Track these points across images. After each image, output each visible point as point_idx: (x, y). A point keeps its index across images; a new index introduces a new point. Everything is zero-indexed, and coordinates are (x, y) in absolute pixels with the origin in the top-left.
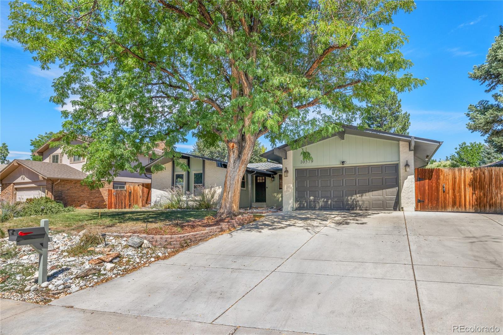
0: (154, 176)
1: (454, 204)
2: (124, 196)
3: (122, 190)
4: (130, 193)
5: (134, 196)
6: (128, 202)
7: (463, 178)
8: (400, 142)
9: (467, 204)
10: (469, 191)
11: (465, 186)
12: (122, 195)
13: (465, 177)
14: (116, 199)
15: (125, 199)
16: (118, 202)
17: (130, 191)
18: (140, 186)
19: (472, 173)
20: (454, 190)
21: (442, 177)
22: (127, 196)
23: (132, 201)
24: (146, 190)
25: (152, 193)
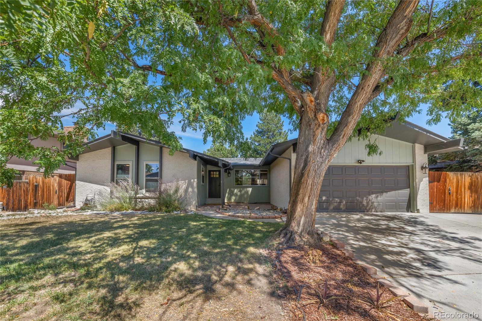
0: (80, 164)
1: (457, 205)
2: (24, 191)
3: (20, 183)
4: (36, 187)
5: (43, 191)
6: (32, 199)
7: (463, 182)
8: (416, 144)
9: (466, 206)
10: (468, 193)
11: (465, 189)
12: (20, 189)
13: (465, 181)
14: (8, 195)
15: (27, 195)
16: (11, 198)
17: (35, 184)
18: (55, 177)
19: (470, 178)
20: (457, 192)
21: (448, 180)
22: (31, 191)
23: (40, 198)
24: (65, 182)
25: (77, 187)
